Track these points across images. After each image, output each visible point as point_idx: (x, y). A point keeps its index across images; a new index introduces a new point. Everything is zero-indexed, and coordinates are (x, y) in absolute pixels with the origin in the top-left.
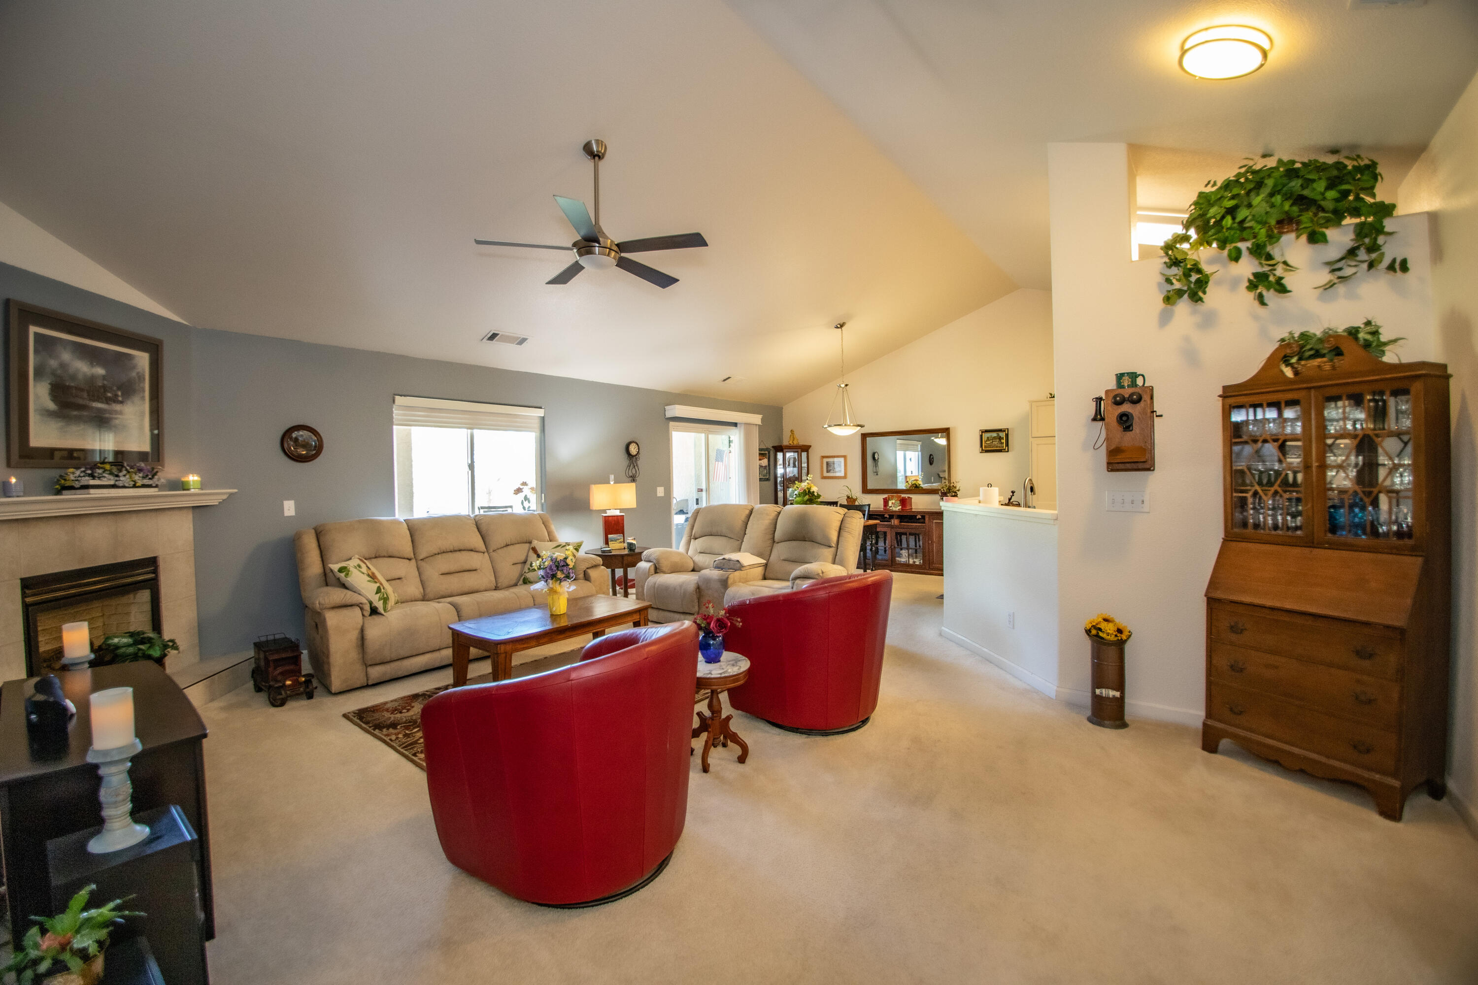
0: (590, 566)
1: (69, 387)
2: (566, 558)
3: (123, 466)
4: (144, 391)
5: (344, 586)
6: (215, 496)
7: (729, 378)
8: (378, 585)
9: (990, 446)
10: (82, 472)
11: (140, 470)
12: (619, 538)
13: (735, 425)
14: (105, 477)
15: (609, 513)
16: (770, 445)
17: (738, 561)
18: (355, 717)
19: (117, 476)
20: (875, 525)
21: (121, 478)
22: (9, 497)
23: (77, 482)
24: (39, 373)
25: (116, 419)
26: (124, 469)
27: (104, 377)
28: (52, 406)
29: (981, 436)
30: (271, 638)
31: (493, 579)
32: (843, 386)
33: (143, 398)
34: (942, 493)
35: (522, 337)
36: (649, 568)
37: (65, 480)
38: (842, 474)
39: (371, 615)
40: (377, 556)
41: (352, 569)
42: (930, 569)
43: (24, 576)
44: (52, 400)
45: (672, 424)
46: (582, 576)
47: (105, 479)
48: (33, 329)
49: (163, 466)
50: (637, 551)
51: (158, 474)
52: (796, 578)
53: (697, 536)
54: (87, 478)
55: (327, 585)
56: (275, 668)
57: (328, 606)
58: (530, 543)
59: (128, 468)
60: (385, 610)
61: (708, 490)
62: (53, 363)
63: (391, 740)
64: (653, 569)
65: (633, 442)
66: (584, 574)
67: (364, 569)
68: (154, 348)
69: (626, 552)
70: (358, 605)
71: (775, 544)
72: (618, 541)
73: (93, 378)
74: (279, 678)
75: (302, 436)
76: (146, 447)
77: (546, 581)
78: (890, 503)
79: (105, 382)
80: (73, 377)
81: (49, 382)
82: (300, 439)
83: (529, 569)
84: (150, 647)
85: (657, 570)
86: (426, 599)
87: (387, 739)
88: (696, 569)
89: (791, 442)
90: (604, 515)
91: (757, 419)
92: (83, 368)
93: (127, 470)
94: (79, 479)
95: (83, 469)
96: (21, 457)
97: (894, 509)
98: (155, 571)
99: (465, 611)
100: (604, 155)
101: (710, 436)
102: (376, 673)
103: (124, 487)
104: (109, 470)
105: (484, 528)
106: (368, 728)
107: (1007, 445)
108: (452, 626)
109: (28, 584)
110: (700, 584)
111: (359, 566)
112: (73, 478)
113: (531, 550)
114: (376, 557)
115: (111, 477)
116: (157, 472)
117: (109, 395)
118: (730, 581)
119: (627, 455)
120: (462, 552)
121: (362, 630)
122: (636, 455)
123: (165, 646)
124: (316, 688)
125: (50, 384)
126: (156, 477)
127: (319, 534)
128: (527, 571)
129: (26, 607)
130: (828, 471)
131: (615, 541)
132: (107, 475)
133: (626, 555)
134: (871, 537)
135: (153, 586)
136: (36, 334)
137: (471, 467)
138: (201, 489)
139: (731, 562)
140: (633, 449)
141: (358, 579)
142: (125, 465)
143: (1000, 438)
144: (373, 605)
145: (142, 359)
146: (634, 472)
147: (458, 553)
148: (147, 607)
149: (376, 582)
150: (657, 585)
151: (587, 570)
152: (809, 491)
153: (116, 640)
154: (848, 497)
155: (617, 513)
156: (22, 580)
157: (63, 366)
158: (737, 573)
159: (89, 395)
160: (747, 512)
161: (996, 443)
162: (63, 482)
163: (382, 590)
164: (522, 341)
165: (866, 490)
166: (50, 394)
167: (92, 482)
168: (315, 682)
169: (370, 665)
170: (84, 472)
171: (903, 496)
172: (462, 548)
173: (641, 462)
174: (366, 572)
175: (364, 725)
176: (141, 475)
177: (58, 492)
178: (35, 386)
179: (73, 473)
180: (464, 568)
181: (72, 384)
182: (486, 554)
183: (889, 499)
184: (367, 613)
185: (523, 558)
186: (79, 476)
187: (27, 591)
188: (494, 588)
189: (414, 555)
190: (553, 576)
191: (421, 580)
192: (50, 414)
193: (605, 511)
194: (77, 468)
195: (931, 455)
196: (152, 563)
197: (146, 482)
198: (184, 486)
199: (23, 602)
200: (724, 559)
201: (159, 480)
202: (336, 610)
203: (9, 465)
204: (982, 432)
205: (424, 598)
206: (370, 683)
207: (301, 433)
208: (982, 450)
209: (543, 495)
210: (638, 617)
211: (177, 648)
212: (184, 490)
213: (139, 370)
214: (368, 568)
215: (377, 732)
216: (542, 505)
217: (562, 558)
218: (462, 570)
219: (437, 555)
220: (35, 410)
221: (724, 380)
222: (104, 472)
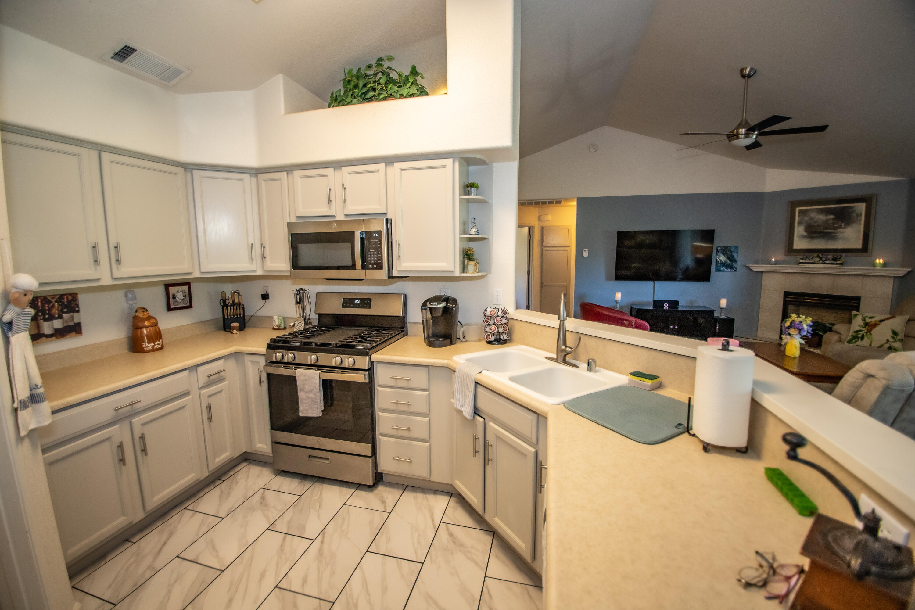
1: (814, 226)
4: (861, 220)
6: (897, 272)
22: (771, 264)
24: (799, 223)
25: (840, 235)
27: (833, 219)
28: (805, 234)
33: (860, 224)
43: (785, 291)
44: (805, 232)
48: (798, 208)
62: (806, 218)
68: (869, 200)
73: (827, 220)
76: (859, 246)
79: (834, 221)
80: (817, 222)
81: (804, 225)
92: (822, 217)
96: (789, 252)
98: (859, 303)
109: (786, 294)
117: (836, 225)
136: (800, 210)
145: (860, 206)
157: (811, 219)
159: (824, 227)
166: (804, 230)
178: (797, 228)
181: (815, 224)
187: (786, 296)
192: (804, 237)
196: (856, 299)
199: (784, 299)
213: (859, 211)
220: (797, 236)
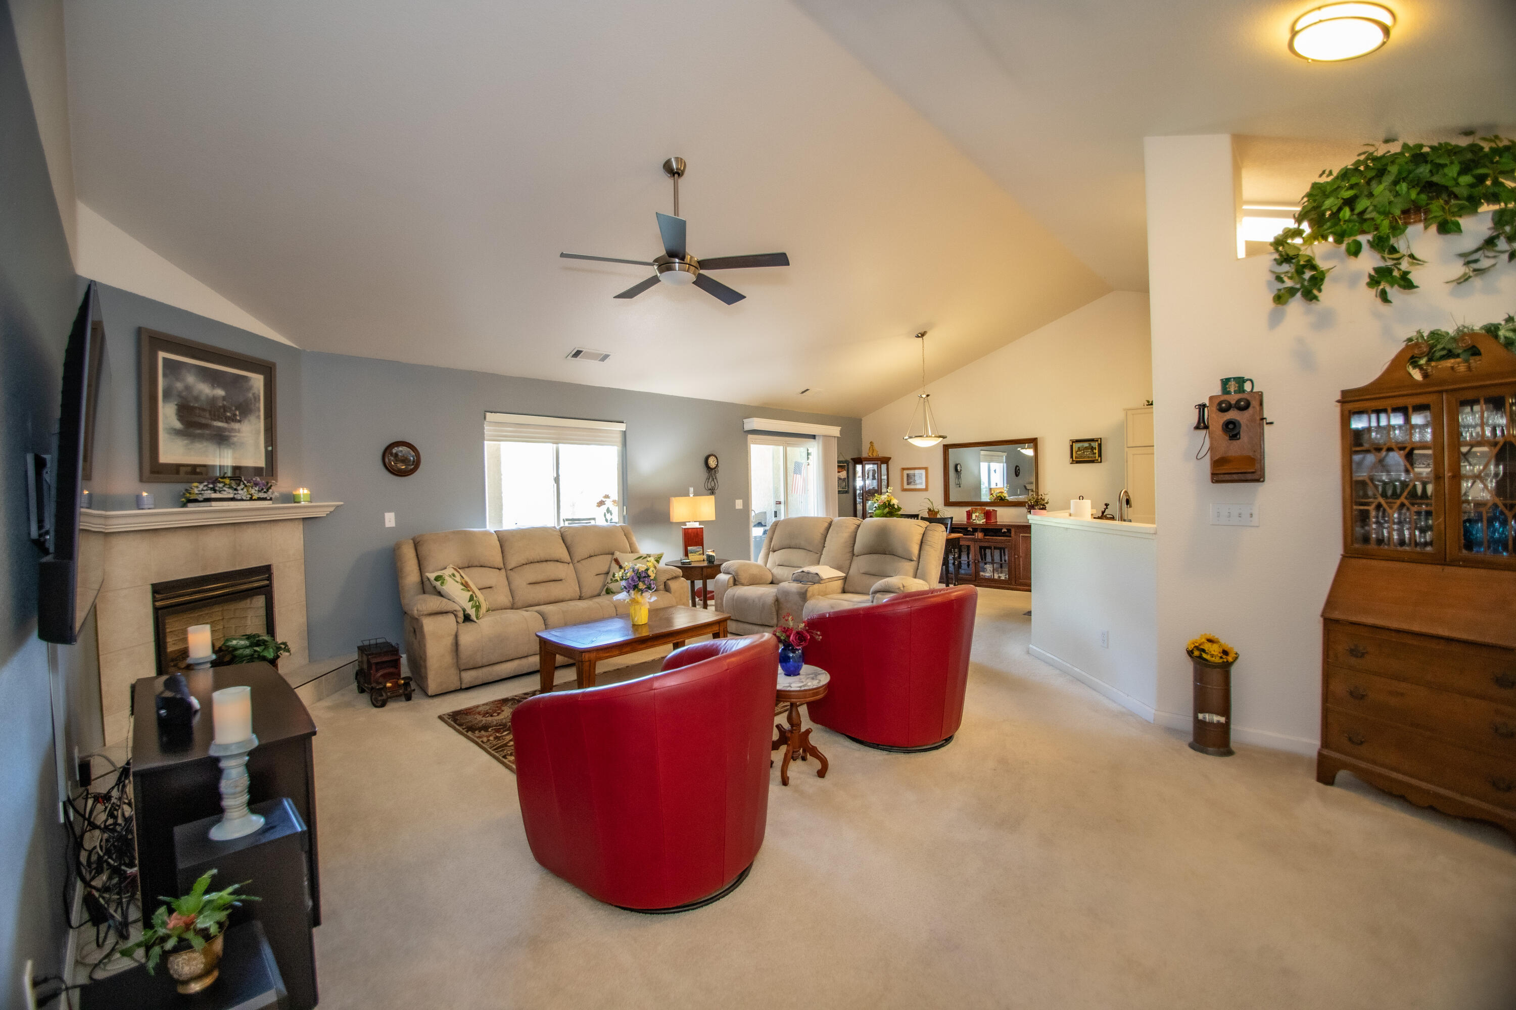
0: (670, 577)
1: (193, 408)
2: (647, 569)
3: (241, 480)
4: (259, 410)
5: (440, 594)
6: (323, 508)
7: (807, 390)
8: (471, 593)
9: (1081, 457)
10: (204, 486)
11: (256, 484)
12: (698, 550)
13: (814, 437)
14: (225, 491)
15: (689, 525)
16: (848, 458)
17: (817, 574)
18: (449, 719)
19: (236, 490)
20: (958, 539)
21: (239, 492)
22: (143, 509)
23: (200, 496)
24: (167, 395)
25: (234, 436)
26: (242, 483)
27: (224, 398)
28: (178, 425)
29: (1072, 447)
30: (373, 642)
31: (578, 589)
32: (924, 396)
33: (258, 417)
34: (1029, 505)
35: (605, 353)
36: (728, 581)
37: (190, 493)
38: (923, 486)
39: (464, 622)
40: (470, 565)
41: (447, 578)
42: (1016, 584)
43: (155, 582)
44: (179, 420)
45: (750, 436)
46: (662, 587)
47: (225, 493)
48: (162, 355)
49: (276, 481)
50: (716, 563)
51: (272, 488)
52: (876, 592)
53: (775, 549)
54: (209, 492)
55: (424, 593)
56: (377, 671)
57: (425, 613)
58: (613, 554)
59: (245, 482)
60: (477, 618)
61: (786, 503)
62: (179, 385)
63: (482, 742)
64: (731, 581)
65: (712, 455)
66: (665, 585)
67: (458, 578)
68: (267, 370)
69: (705, 564)
70: (452, 613)
71: (854, 558)
72: (698, 553)
73: (214, 399)
74: (381, 680)
75: (401, 451)
76: (261, 463)
77: (628, 592)
78: (974, 516)
79: (225, 403)
80: (197, 399)
81: (176, 403)
82: (400, 454)
83: (611, 580)
84: (264, 649)
85: (736, 582)
86: (515, 607)
87: (479, 741)
88: (775, 582)
89: (870, 454)
90: (684, 527)
91: (835, 431)
92: (206, 390)
93: (244, 484)
94: (203, 492)
95: (206, 484)
96: (153, 472)
97: (978, 522)
98: (270, 578)
99: (552, 620)
100: (683, 172)
101: (788, 449)
102: (469, 677)
103: (242, 500)
104: (229, 485)
105: (569, 541)
106: (461, 729)
107: (1100, 455)
108: (539, 634)
109: (158, 590)
110: (780, 597)
111: (454, 575)
112: (197, 492)
113: (613, 562)
114: (469, 567)
115: (231, 491)
116: (271, 486)
117: (228, 414)
118: (809, 594)
119: (706, 468)
120: (548, 562)
121: (456, 636)
122: (715, 468)
123: (278, 649)
124: (414, 690)
125: (176, 405)
126: (270, 490)
127: (417, 545)
128: (610, 582)
129: (156, 610)
130: (908, 484)
131: (695, 552)
132: (226, 489)
133: (705, 567)
134: (954, 550)
135: (267, 591)
136: (165, 359)
137: (557, 480)
138: (311, 502)
139: (810, 575)
140: (712, 462)
141: (452, 587)
142: (243, 479)
143: (1093, 448)
144: (466, 613)
145: (257, 381)
146: (713, 485)
147: (545, 563)
148: (263, 612)
149: (469, 591)
150: (735, 597)
151: (669, 582)
152: (889, 504)
153: (234, 642)
154: (930, 510)
155: (697, 525)
156: (154, 586)
157: (188, 388)
158: (816, 586)
159: (210, 414)
160: (826, 525)
161: (1088, 453)
162: (188, 495)
163: (475, 599)
164: (605, 357)
165: (948, 503)
166: (176, 414)
167: (214, 496)
168: (413, 685)
169: (463, 670)
170: (206, 486)
171: (987, 508)
172: (549, 559)
173: (720, 475)
174: (459, 581)
175: (457, 727)
176: (257, 489)
177: (184, 505)
178: (163, 407)
179: (197, 487)
180: (551, 578)
181: (196, 405)
182: (571, 565)
183: (972, 512)
184: (461, 620)
185: (605, 569)
186: (203, 490)
187: (157, 596)
188: (578, 597)
189: (504, 564)
190: (635, 587)
191: (510, 590)
192: (178, 433)
193: (684, 523)
194: (201, 483)
195: (1017, 466)
196: (266, 570)
197: (262, 495)
198: (293, 499)
199: (154, 606)
200: (803, 572)
201: (273, 493)
202: (432, 617)
203: (141, 480)
204: (1073, 442)
205: (513, 607)
206: (464, 686)
207: (400, 449)
208: (1073, 461)
209: (625, 507)
210: (717, 628)
211: (288, 651)
212: (295, 502)
213: (255, 391)
214: (462, 577)
215: (470, 734)
216: (624, 517)
217: (643, 570)
218: (548, 580)
219: (525, 566)
220: (165, 429)
221: (803, 392)
222: (224, 486)
